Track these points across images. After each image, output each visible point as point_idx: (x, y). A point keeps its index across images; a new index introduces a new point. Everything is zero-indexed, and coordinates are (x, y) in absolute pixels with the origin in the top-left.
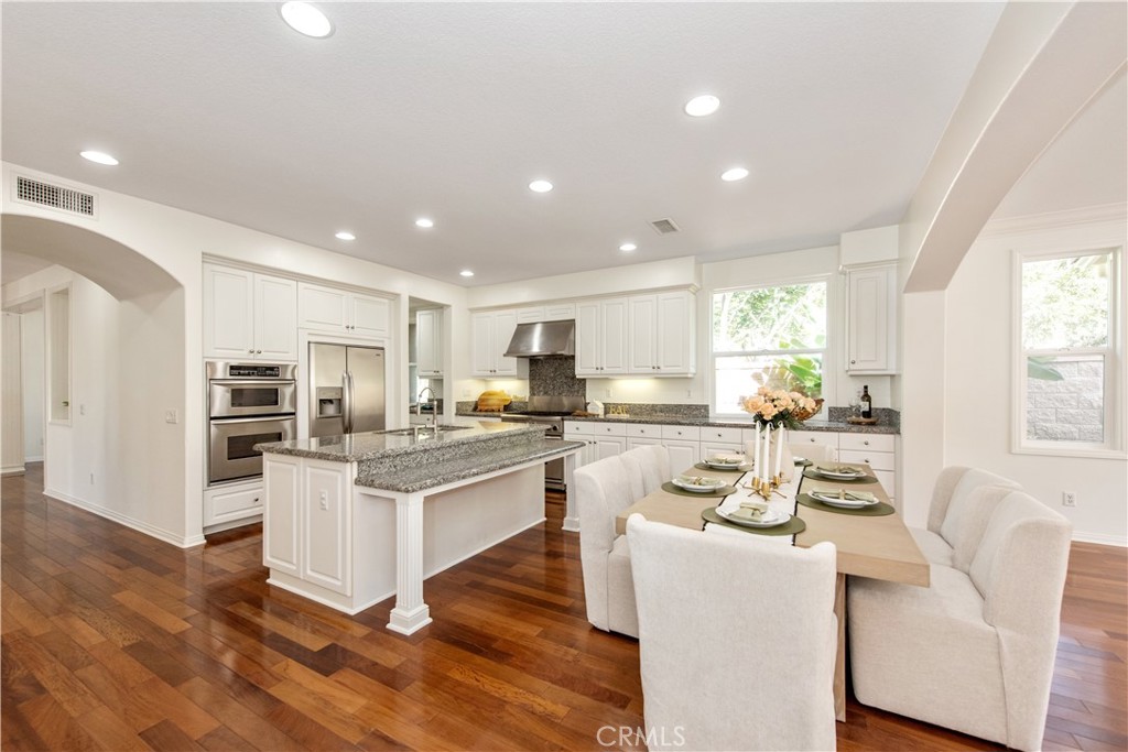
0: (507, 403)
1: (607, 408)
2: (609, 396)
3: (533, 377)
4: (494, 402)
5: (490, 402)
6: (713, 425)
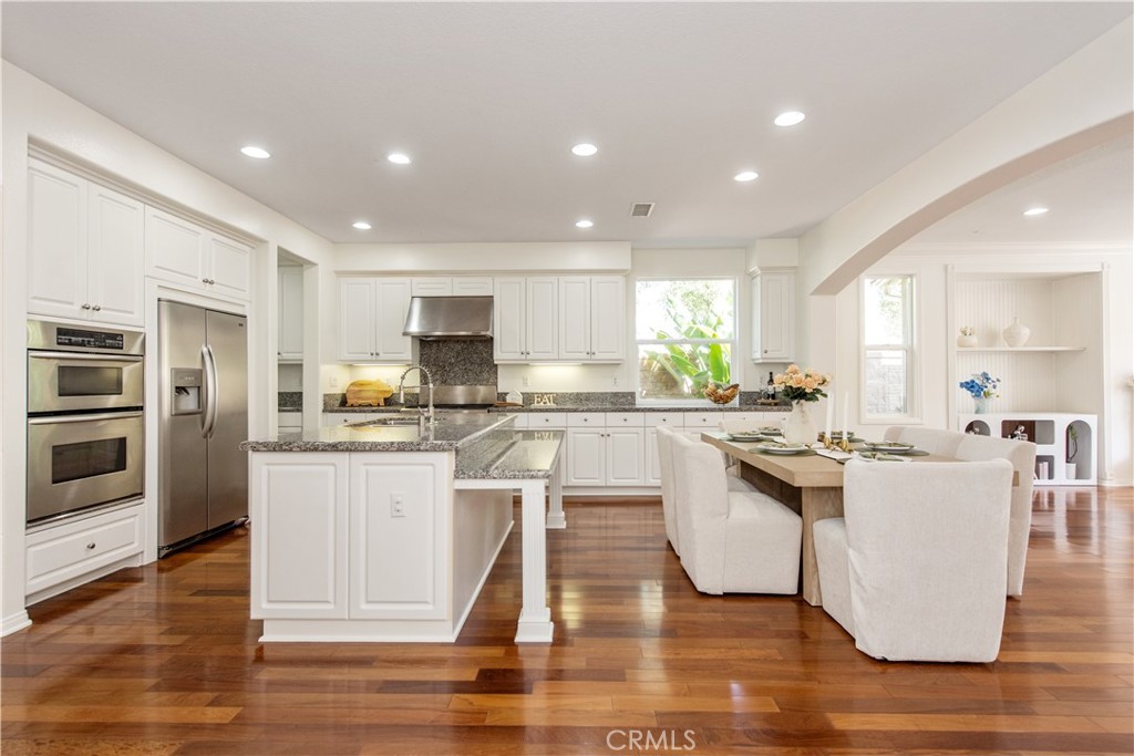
0: (388, 395)
1: (528, 398)
2: (525, 384)
3: (424, 360)
4: (369, 396)
5: (364, 394)
6: (638, 410)
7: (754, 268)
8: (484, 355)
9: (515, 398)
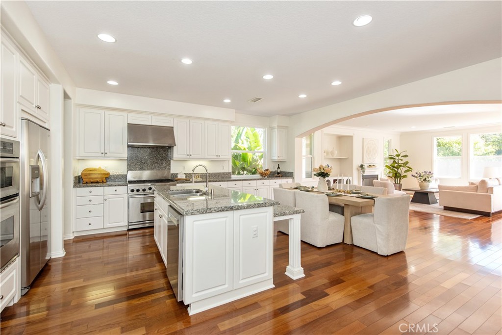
0: (107, 176)
1: (189, 176)
2: (186, 169)
3: (130, 157)
5: (93, 176)
7: (275, 125)
8: (164, 155)
9: (181, 176)
